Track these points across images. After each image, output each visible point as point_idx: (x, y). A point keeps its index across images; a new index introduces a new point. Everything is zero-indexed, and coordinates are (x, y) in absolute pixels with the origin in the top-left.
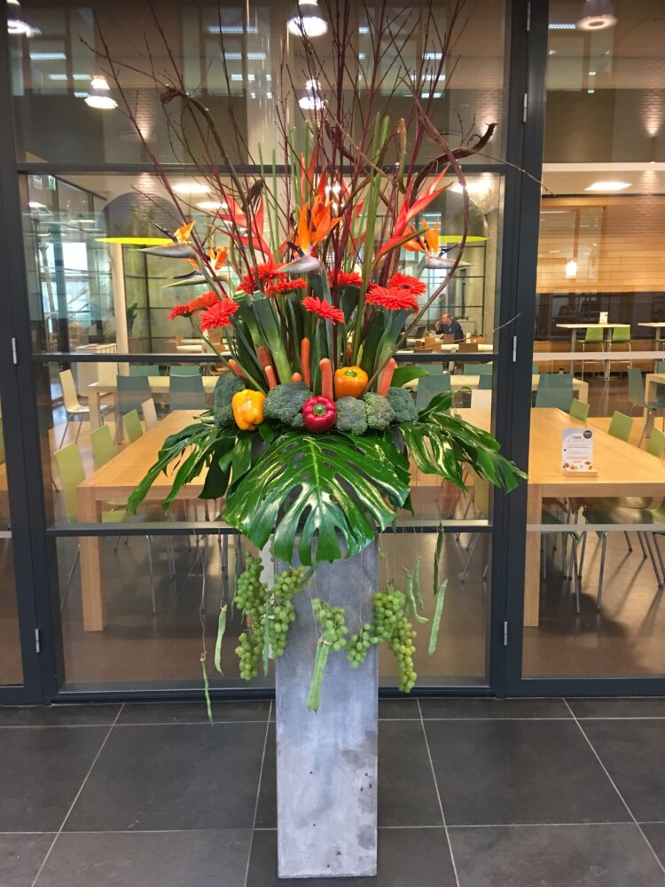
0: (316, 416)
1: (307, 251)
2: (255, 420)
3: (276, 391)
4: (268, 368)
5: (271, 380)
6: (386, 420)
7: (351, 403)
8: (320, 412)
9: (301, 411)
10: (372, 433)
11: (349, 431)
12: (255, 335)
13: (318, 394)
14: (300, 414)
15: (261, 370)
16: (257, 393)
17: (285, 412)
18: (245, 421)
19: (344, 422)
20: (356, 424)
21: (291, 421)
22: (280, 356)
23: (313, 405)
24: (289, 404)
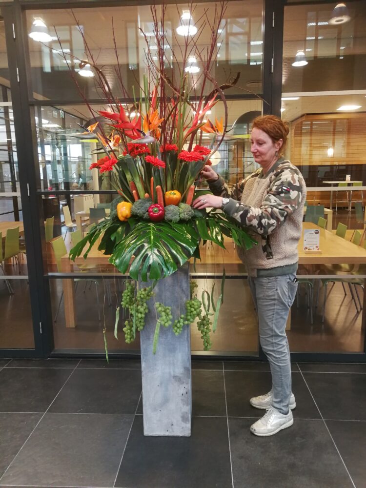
0: (154, 213)
1: (147, 133)
2: (127, 216)
3: (138, 202)
4: (134, 192)
5: (136, 197)
6: (189, 216)
7: (172, 207)
8: (156, 211)
9: (147, 211)
10: (182, 221)
11: (171, 221)
12: (128, 176)
13: (156, 202)
14: (147, 213)
15: (131, 192)
16: (129, 203)
17: (140, 211)
18: (122, 216)
19: (168, 216)
20: (174, 217)
21: (143, 216)
22: (139, 185)
23: (153, 208)
24: (143, 208)
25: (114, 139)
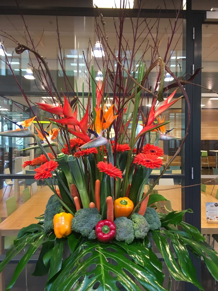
0: (104, 234)
1: (99, 134)
2: (66, 233)
3: (81, 213)
4: (76, 198)
5: (77, 205)
6: (145, 232)
7: (124, 222)
8: (106, 231)
9: (94, 229)
10: (137, 241)
11: (123, 241)
12: (69, 178)
13: (105, 218)
14: (94, 231)
15: (72, 199)
16: (69, 214)
17: (85, 229)
18: (60, 233)
19: (121, 236)
20: (127, 237)
21: (88, 236)
22: (83, 192)
23: (102, 226)
24: (88, 224)
25: (52, 133)
